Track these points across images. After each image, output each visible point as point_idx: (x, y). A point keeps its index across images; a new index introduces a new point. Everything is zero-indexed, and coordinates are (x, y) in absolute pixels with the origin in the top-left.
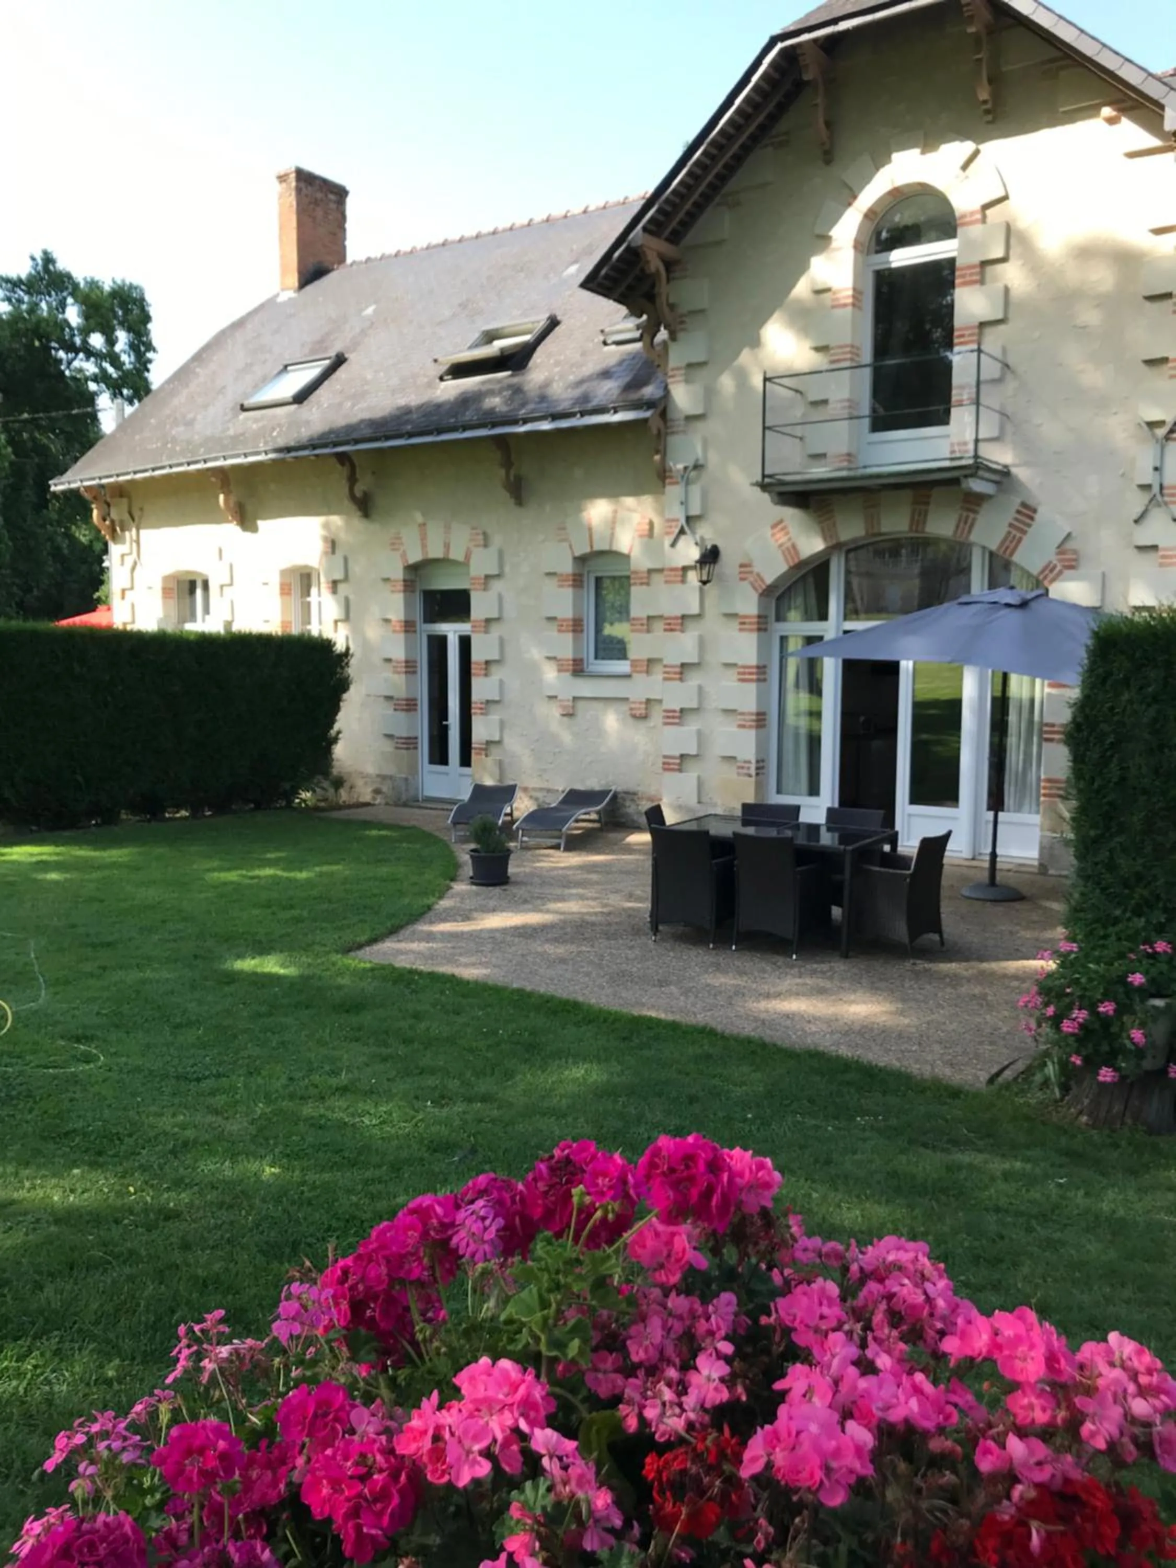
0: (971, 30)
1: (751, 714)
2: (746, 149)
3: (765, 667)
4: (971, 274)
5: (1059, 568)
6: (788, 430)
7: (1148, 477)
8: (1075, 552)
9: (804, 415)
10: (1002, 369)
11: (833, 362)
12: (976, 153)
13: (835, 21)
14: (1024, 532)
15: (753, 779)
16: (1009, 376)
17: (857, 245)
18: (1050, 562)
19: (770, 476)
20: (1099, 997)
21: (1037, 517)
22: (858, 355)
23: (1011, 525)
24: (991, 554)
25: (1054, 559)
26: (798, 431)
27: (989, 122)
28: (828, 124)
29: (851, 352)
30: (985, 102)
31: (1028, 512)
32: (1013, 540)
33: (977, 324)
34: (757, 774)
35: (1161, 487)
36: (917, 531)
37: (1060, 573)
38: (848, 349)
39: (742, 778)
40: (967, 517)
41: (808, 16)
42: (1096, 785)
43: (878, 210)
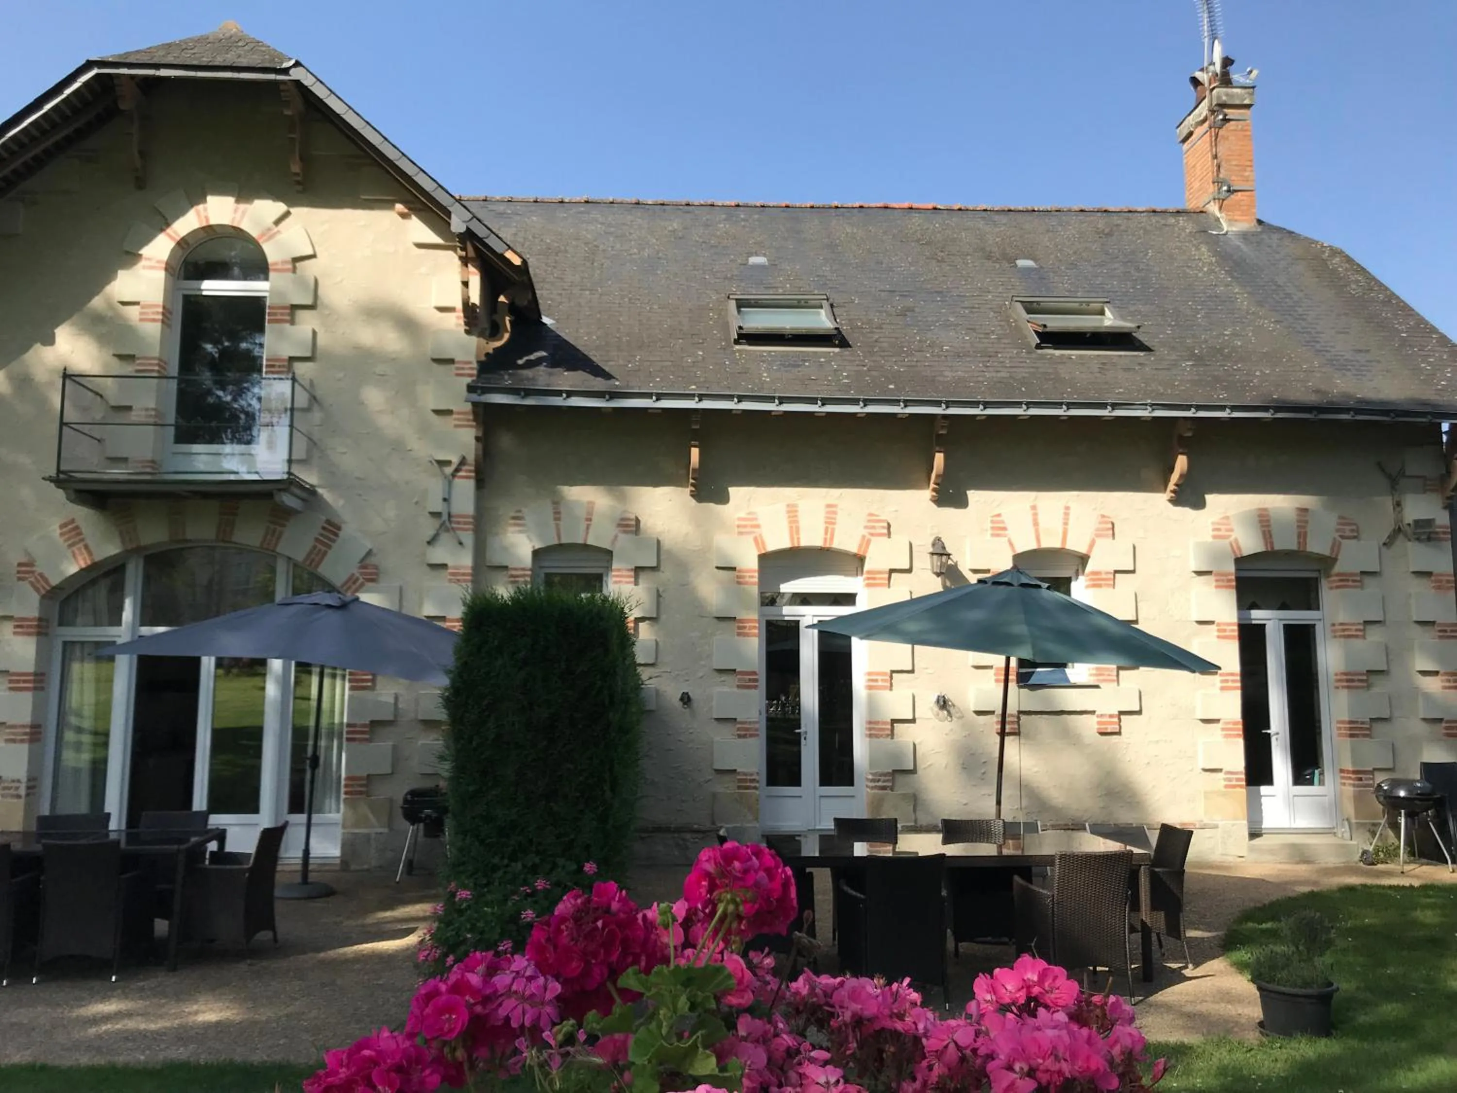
0: (288, 112)
1: (23, 726)
2: (49, 154)
3: (43, 674)
4: (282, 314)
5: (361, 580)
6: (86, 429)
7: (439, 507)
8: (376, 567)
9: (104, 417)
10: (310, 401)
11: (138, 371)
12: (287, 214)
13: (157, 66)
14: (330, 547)
15: (22, 801)
16: (316, 407)
17: (169, 268)
18: (353, 575)
19: (64, 472)
20: (497, 937)
21: (341, 534)
22: (164, 369)
23: (317, 540)
24: (296, 565)
25: (356, 572)
26: (96, 431)
27: (298, 192)
28: (142, 154)
29: (159, 365)
30: (297, 174)
31: (332, 529)
32: (318, 554)
33: (287, 358)
34: (28, 795)
35: (450, 515)
36: (223, 541)
37: (362, 585)
38: (156, 362)
39: (10, 800)
40: (274, 531)
41: (128, 54)
42: (474, 743)
43: (191, 241)
